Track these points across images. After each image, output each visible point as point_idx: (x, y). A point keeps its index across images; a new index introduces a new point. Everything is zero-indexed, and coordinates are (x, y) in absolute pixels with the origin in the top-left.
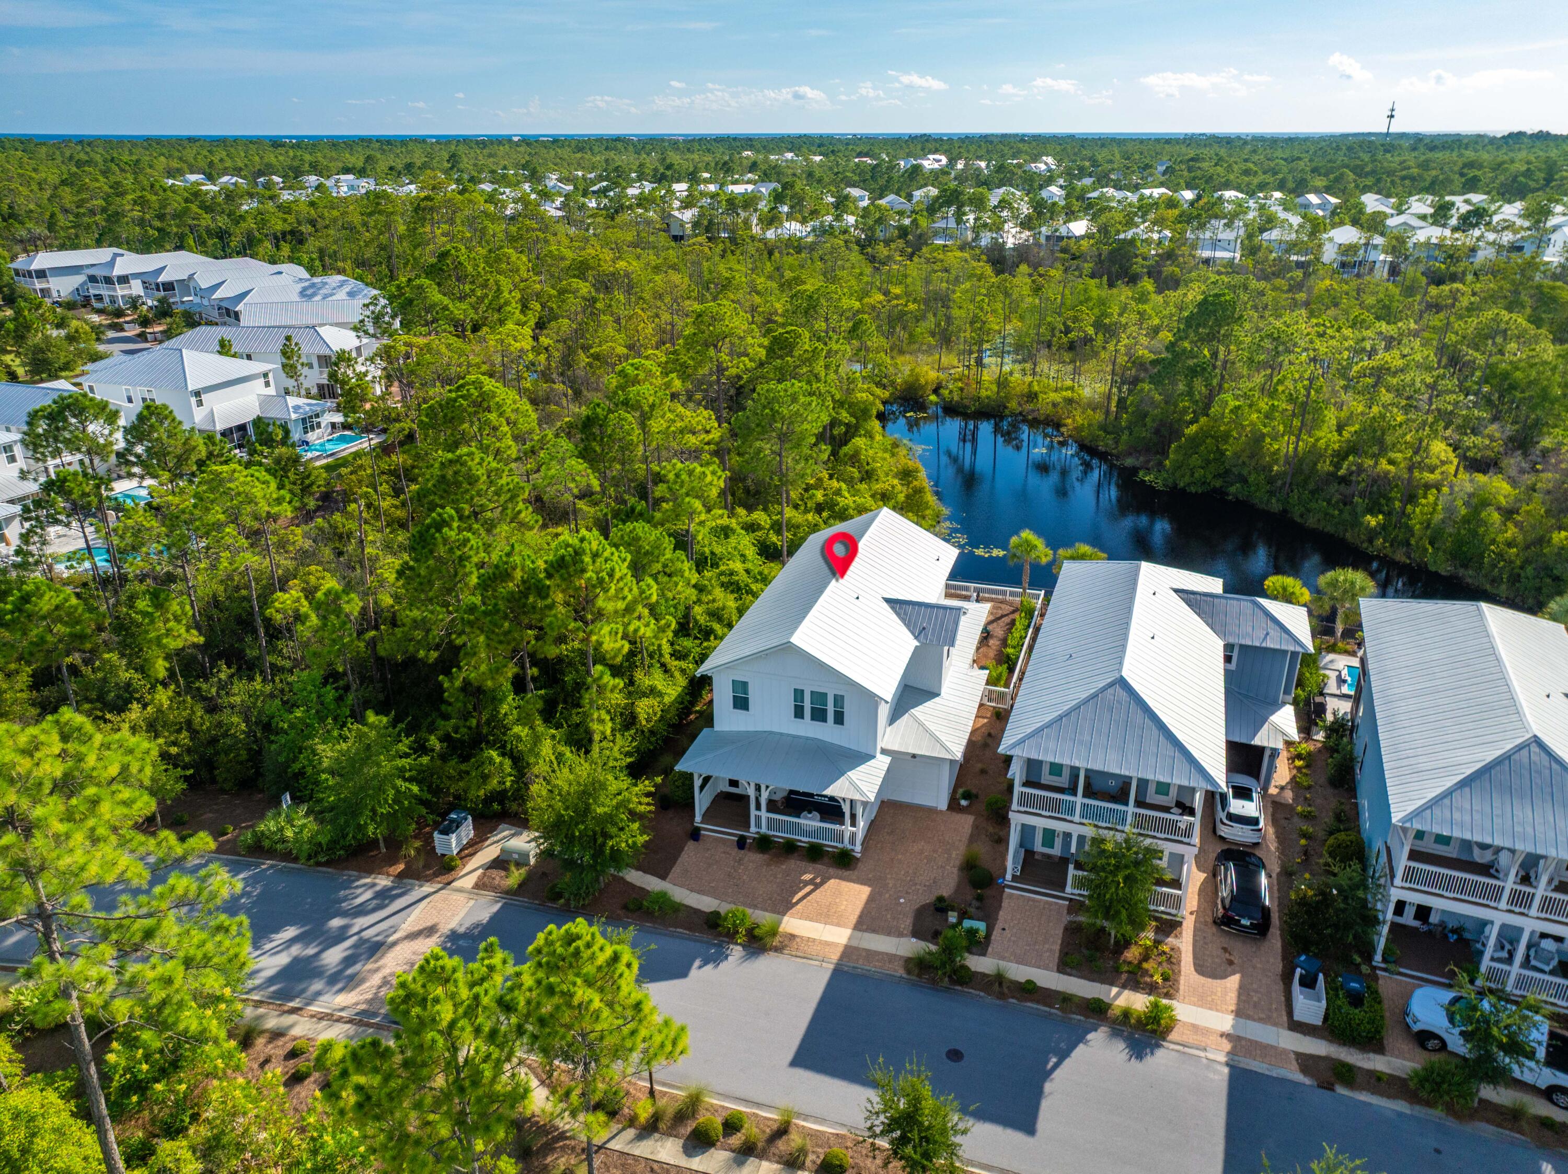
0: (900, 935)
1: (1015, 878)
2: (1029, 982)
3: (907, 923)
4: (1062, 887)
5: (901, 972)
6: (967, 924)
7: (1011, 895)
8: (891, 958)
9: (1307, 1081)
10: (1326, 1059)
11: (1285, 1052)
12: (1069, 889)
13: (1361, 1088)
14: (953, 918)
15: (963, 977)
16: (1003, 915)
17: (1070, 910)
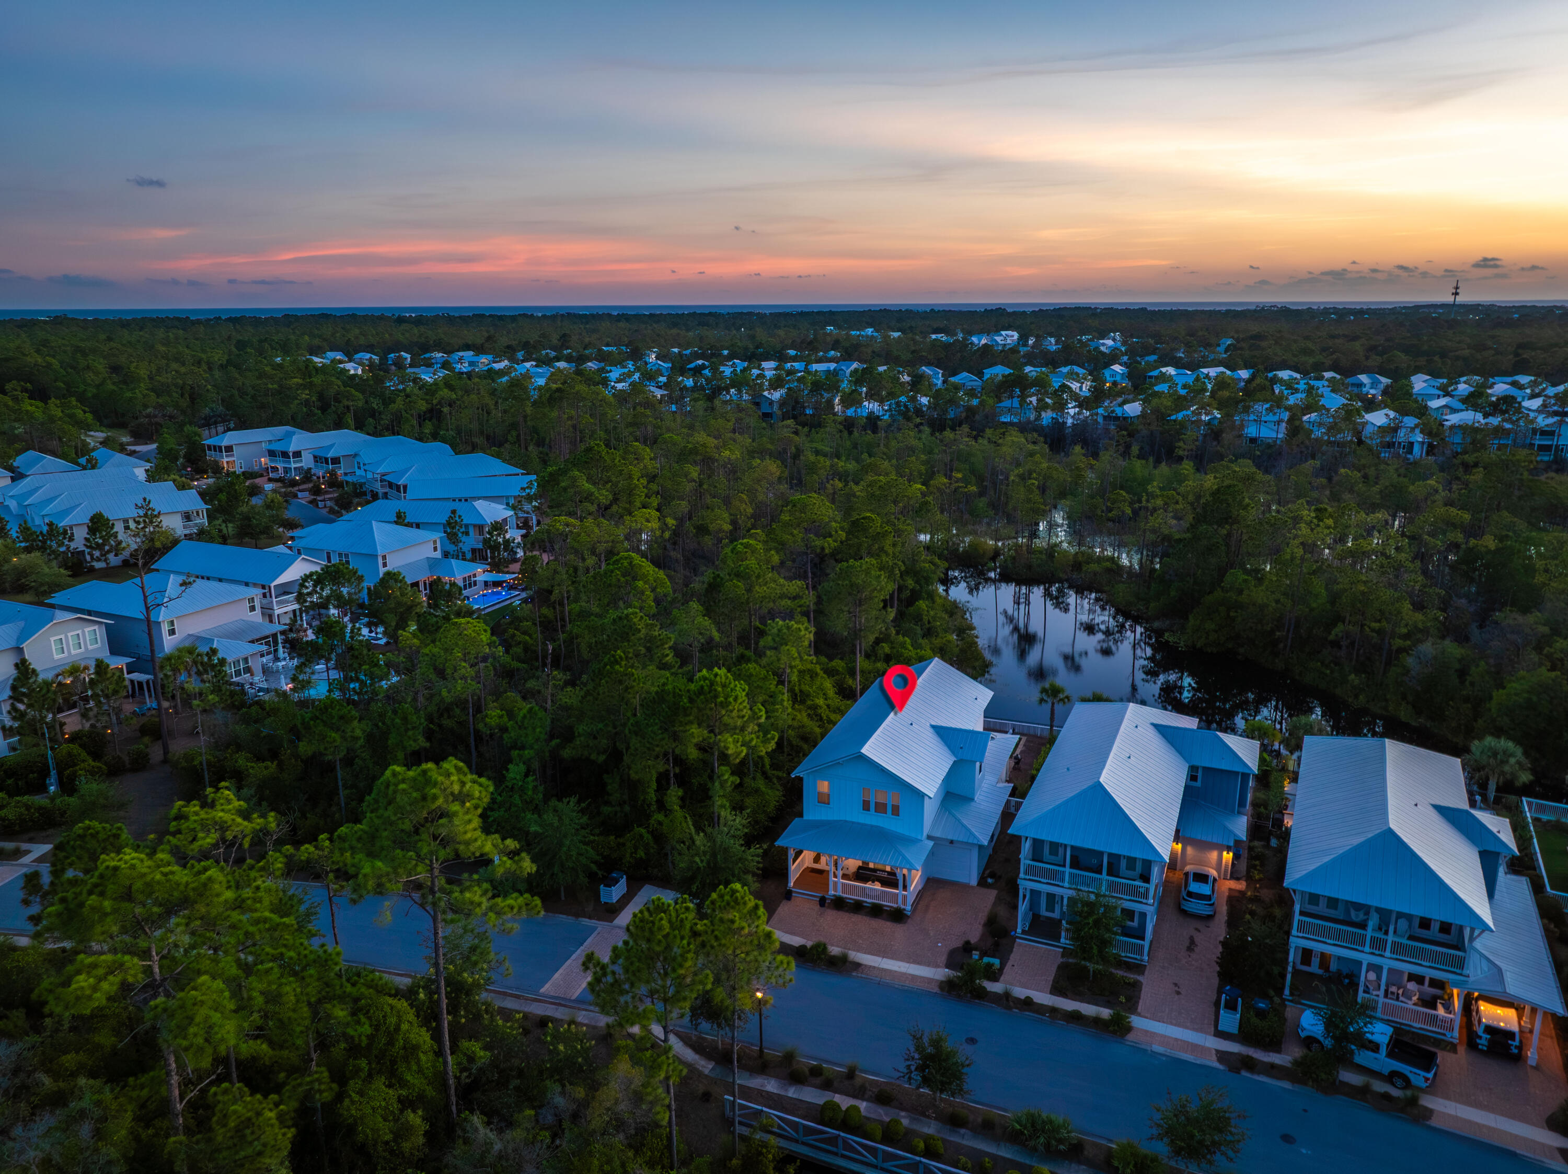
0: (937, 966)
1: (1024, 932)
2: (1028, 998)
3: (943, 959)
4: (1058, 939)
5: (936, 990)
6: (986, 960)
7: (1020, 944)
8: (930, 980)
9: (1221, 1067)
10: (1238, 1054)
11: (1209, 1049)
12: (1063, 940)
13: (1259, 1073)
14: (976, 955)
15: (981, 995)
16: (1014, 957)
17: (1063, 956)
